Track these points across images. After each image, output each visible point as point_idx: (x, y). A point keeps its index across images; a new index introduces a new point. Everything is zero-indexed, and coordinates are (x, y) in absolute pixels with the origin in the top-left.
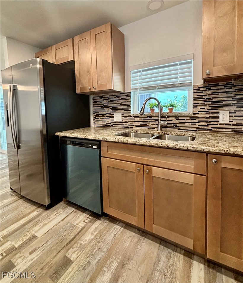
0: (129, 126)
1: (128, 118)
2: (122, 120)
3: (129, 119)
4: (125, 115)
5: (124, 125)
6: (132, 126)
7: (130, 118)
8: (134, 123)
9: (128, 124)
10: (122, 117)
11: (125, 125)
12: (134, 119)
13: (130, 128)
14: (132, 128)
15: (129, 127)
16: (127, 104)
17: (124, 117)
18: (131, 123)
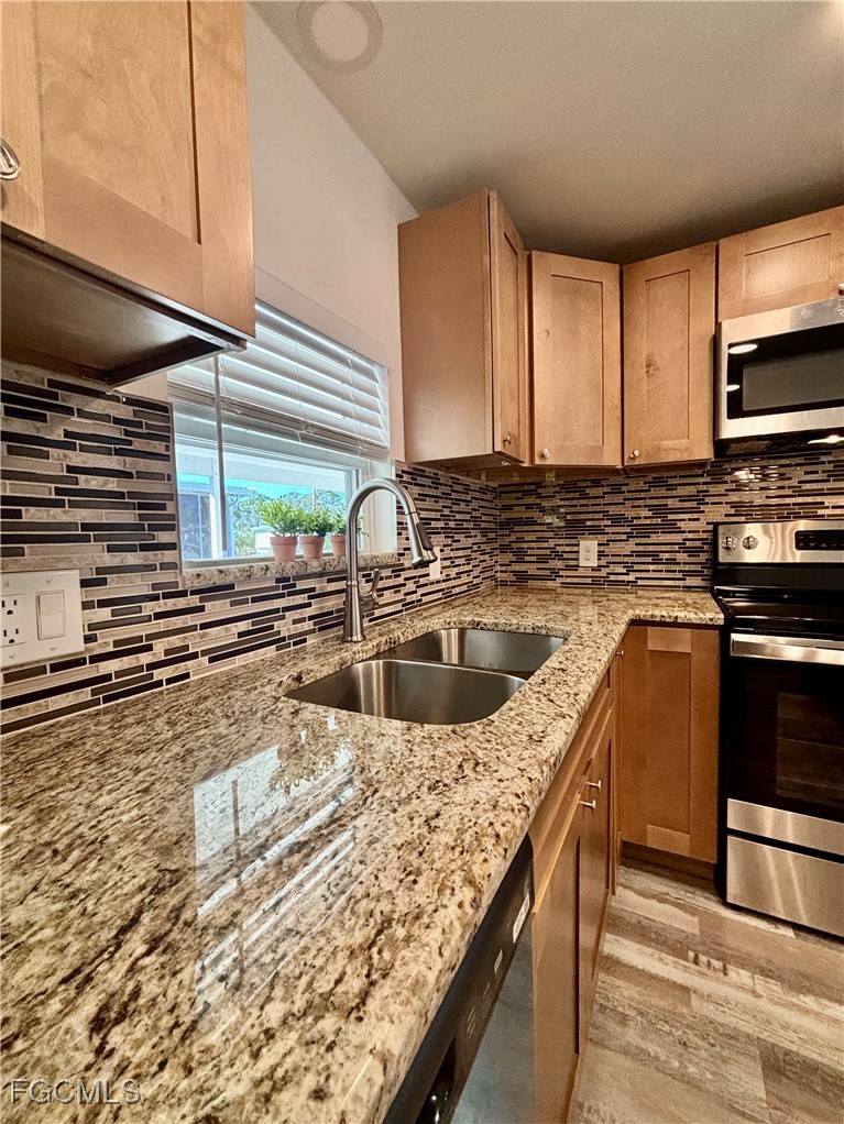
0: (159, 674)
1: (149, 608)
2: (88, 639)
3: (158, 616)
4: (117, 588)
5: (108, 677)
6: (181, 668)
7: (170, 604)
8: (195, 643)
9: (145, 659)
10: (86, 606)
11: (119, 674)
12: (202, 609)
13: (169, 681)
14: (187, 676)
15: (159, 683)
16: (132, 495)
17: (102, 604)
18: (176, 641)
